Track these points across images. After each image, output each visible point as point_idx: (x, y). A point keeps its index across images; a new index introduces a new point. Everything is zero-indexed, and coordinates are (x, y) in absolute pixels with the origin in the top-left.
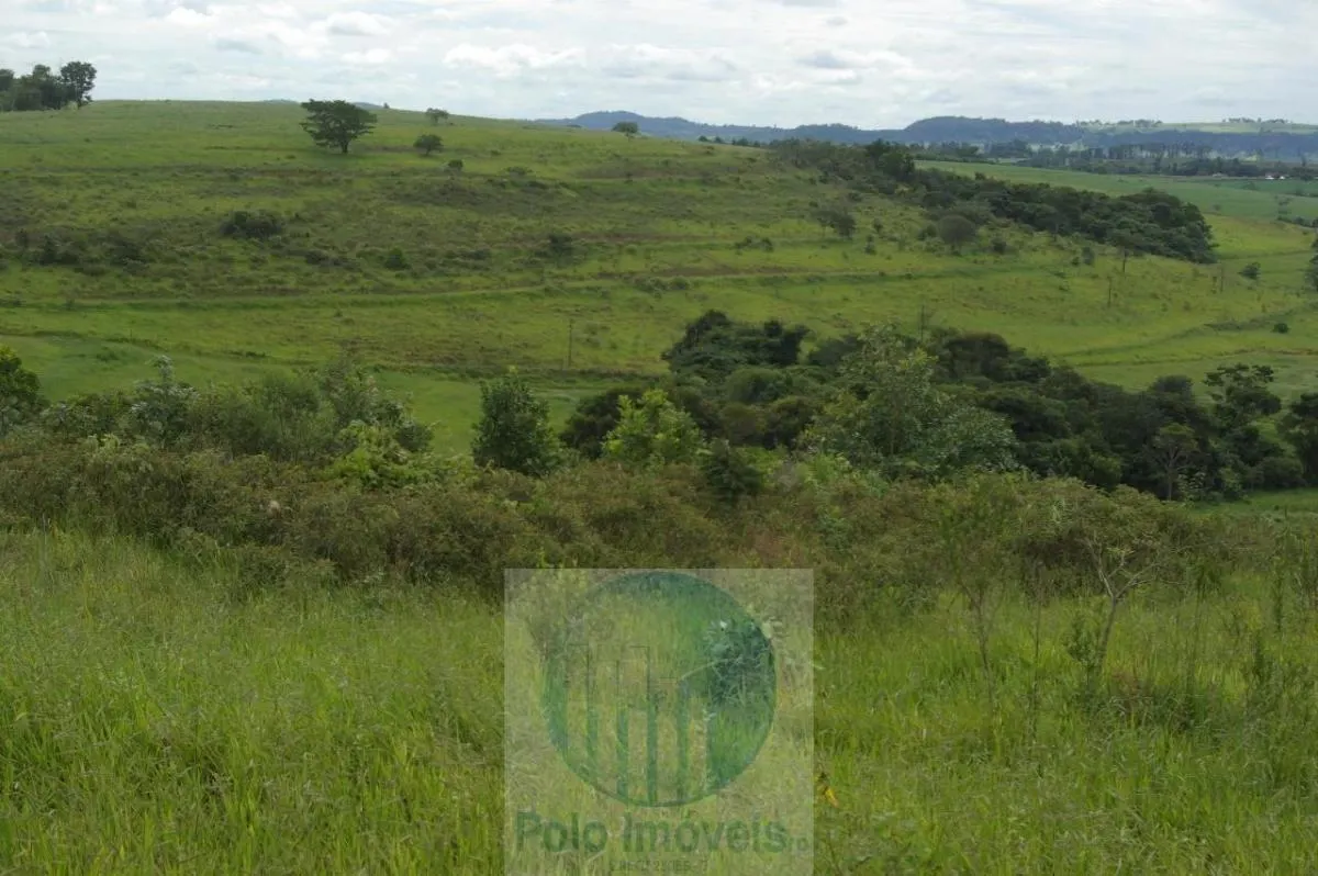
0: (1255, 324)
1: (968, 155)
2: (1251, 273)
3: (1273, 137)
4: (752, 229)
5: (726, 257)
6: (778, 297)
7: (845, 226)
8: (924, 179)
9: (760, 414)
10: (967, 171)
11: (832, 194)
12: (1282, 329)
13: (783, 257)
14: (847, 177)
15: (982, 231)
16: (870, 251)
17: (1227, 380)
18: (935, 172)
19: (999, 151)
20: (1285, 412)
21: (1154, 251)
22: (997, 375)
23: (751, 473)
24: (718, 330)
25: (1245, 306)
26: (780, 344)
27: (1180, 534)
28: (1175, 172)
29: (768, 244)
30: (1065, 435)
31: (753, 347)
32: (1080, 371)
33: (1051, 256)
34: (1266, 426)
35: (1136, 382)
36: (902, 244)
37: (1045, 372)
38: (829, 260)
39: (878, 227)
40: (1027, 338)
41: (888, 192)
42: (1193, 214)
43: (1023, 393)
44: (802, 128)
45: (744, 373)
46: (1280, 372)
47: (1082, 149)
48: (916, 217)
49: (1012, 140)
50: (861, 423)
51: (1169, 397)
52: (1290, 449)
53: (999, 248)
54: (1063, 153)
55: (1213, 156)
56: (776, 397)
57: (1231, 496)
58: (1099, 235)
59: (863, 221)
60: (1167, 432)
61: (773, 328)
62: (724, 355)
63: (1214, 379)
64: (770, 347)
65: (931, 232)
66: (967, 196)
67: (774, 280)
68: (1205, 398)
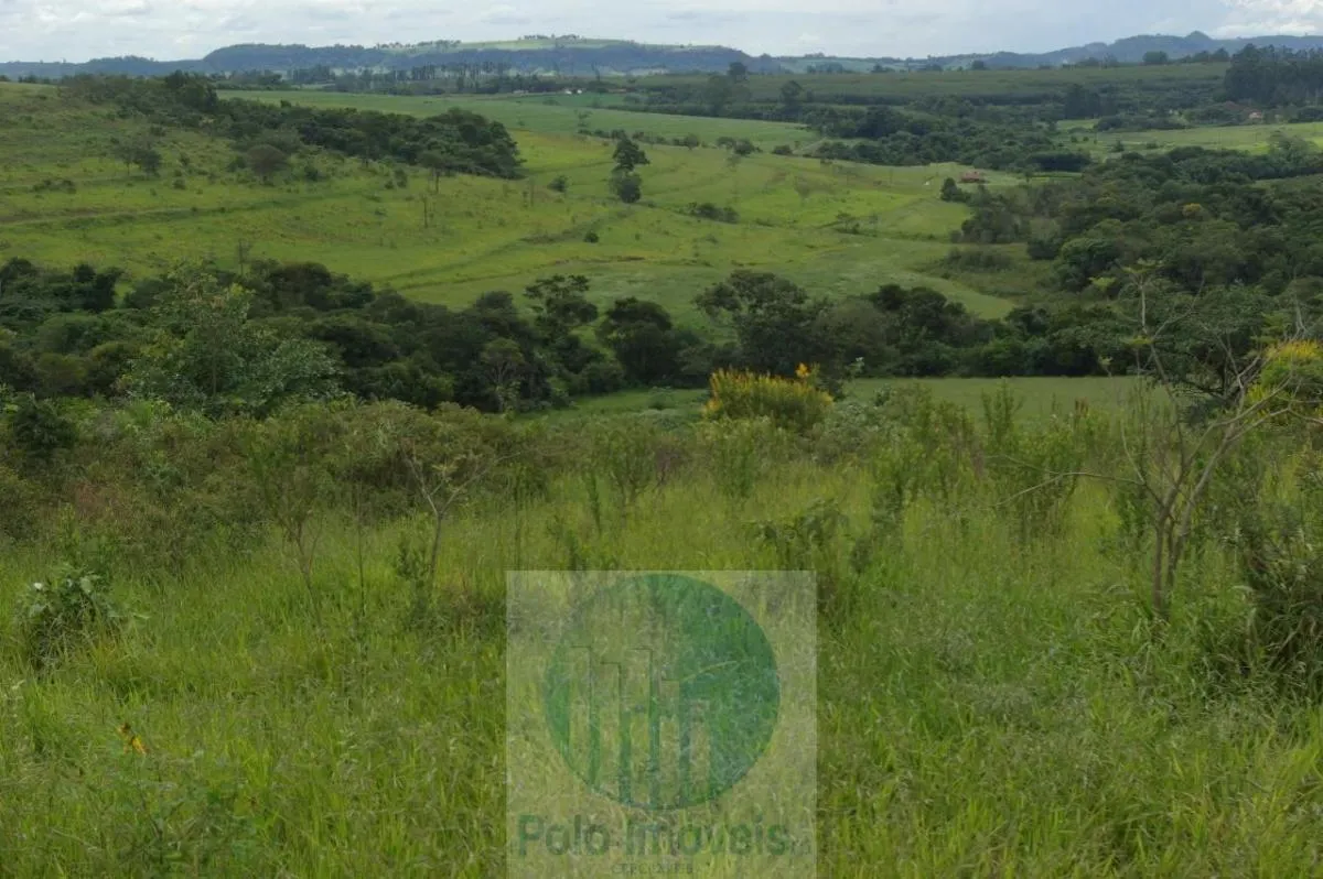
0: (568, 235)
1: (272, 82)
2: (559, 186)
3: (566, 52)
4: (51, 170)
5: (25, 201)
6: (85, 238)
7: (150, 162)
8: (227, 108)
9: (77, 363)
10: (271, 99)
11: (133, 129)
12: (592, 239)
13: (83, 198)
14: (147, 112)
15: (293, 159)
16: (179, 186)
17: (546, 292)
18: (239, 103)
19: (302, 77)
20: (602, 319)
21: (464, 169)
22: (321, 304)
23: (63, 425)
24: (22, 279)
25: (556, 218)
26: (93, 289)
27: (505, 447)
28: (479, 91)
29: (69, 186)
30: (394, 357)
31: (66, 293)
32: (404, 294)
33: (363, 182)
34: (586, 334)
35: (458, 300)
36: (212, 177)
37: (369, 297)
38: (137, 198)
39: (185, 161)
40: (350, 264)
41: (191, 125)
42: (498, 131)
43: (350, 320)
44: (94, 62)
45: (57, 321)
46: (594, 280)
47: (386, 71)
48: (223, 149)
49: (314, 66)
50: (181, 363)
51: (493, 313)
52: (609, 353)
53: (312, 176)
54: (367, 77)
55: (512, 73)
56: (94, 343)
57: (560, 404)
58: (410, 156)
59: (169, 156)
60: (495, 348)
61: (84, 272)
62: (32, 305)
63: (533, 292)
64: (80, 292)
65: (240, 164)
66: (275, 125)
67: (80, 222)
68: (526, 310)
